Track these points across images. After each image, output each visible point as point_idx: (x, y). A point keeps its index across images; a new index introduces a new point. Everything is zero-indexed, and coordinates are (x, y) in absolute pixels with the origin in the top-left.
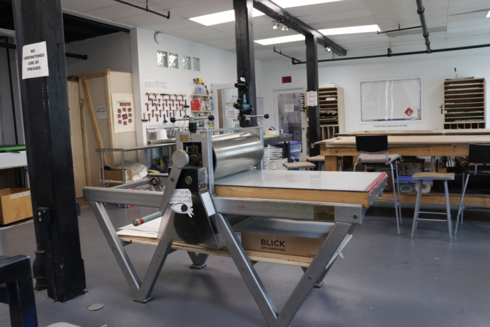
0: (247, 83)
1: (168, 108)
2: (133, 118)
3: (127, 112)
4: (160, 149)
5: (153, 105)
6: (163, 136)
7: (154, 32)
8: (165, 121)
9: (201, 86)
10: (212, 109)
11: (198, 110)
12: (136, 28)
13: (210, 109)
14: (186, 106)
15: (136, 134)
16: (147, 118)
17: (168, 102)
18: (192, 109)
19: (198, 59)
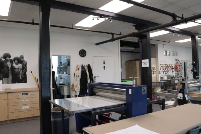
0: (196, 63)
1: (167, 69)
2: (156, 72)
3: (154, 71)
4: (164, 83)
5: (162, 68)
6: (166, 78)
7: (163, 45)
8: (166, 73)
9: (178, 61)
10: (182, 69)
11: (177, 69)
12: (157, 44)
13: (181, 69)
14: (173, 68)
15: (157, 77)
16: (160, 72)
17: (167, 67)
18: (175, 69)
19: (177, 52)
